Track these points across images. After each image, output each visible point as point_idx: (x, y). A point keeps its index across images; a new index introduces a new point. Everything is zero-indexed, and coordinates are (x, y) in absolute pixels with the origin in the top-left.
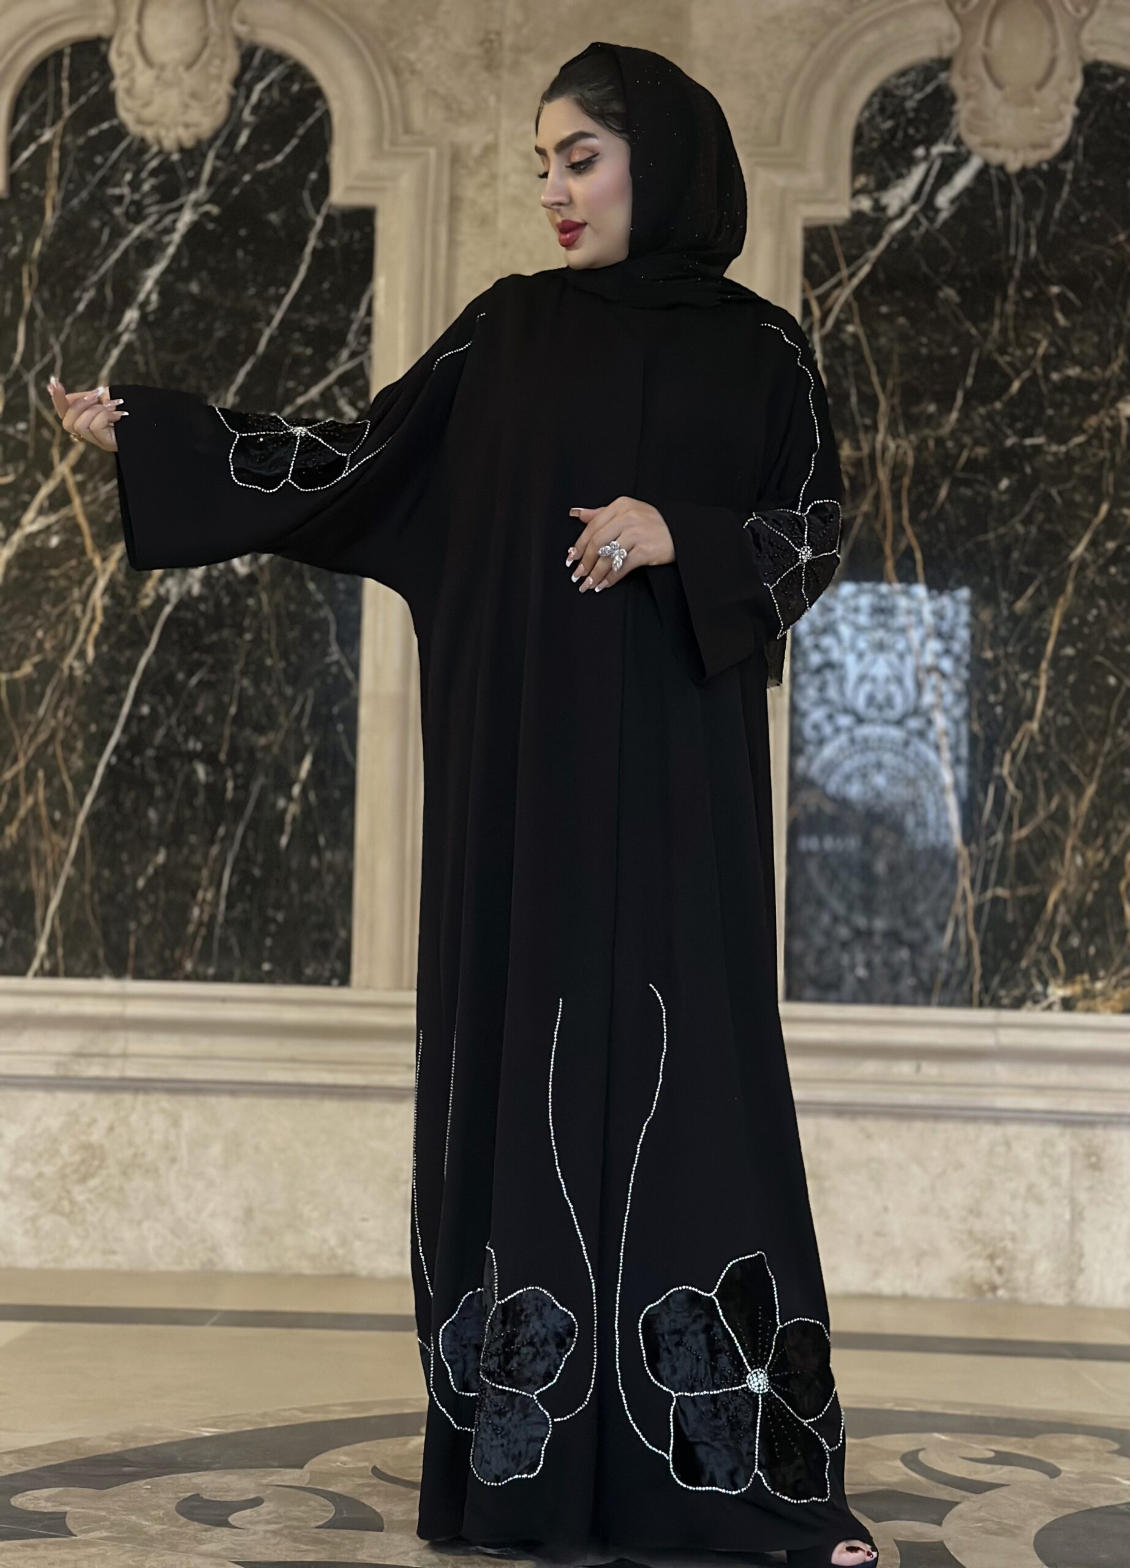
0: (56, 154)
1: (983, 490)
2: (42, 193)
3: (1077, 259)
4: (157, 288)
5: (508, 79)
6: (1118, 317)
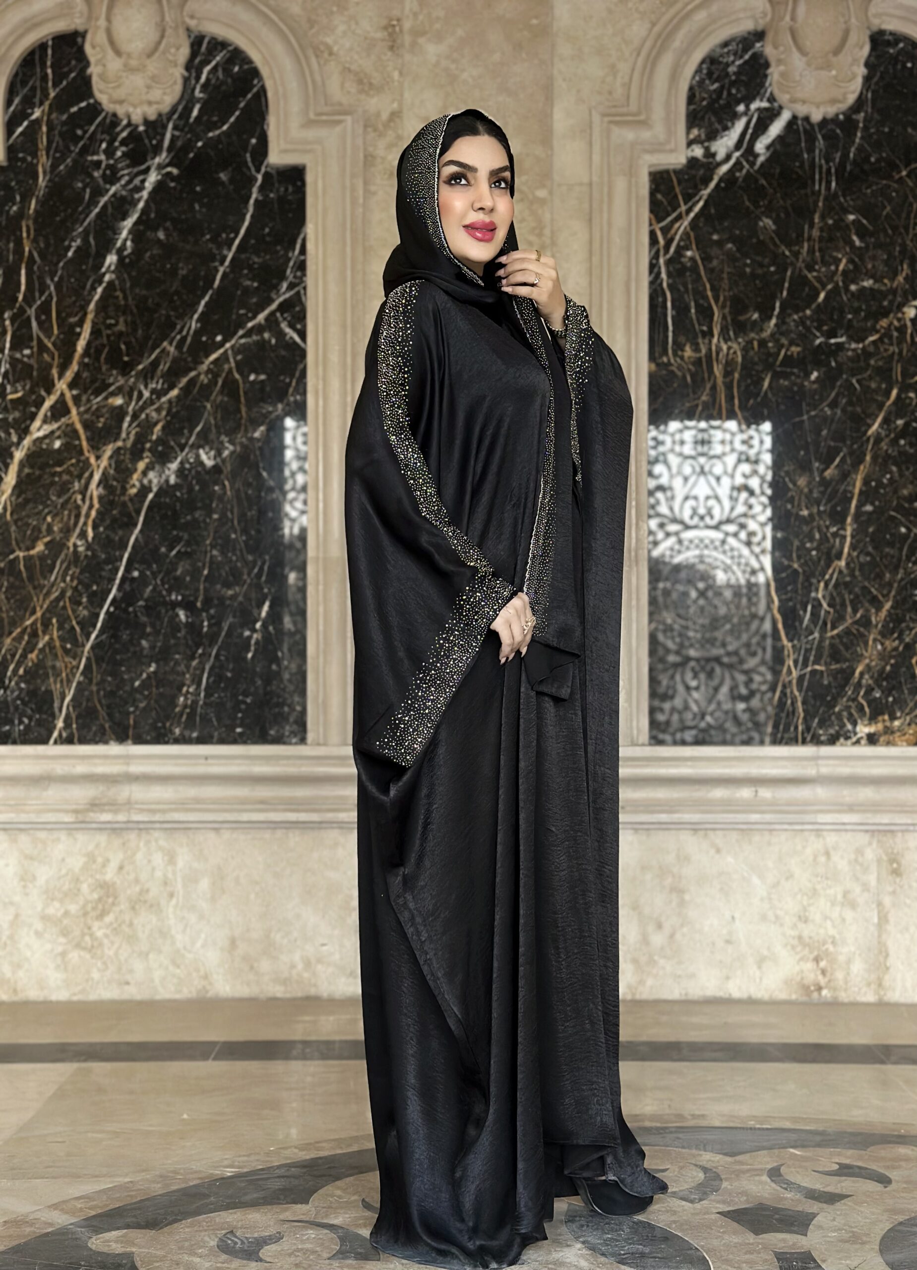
0: (44, 129)
1: (799, 381)
2: (35, 161)
3: (869, 191)
4: (131, 236)
5: (408, 57)
6: (903, 239)
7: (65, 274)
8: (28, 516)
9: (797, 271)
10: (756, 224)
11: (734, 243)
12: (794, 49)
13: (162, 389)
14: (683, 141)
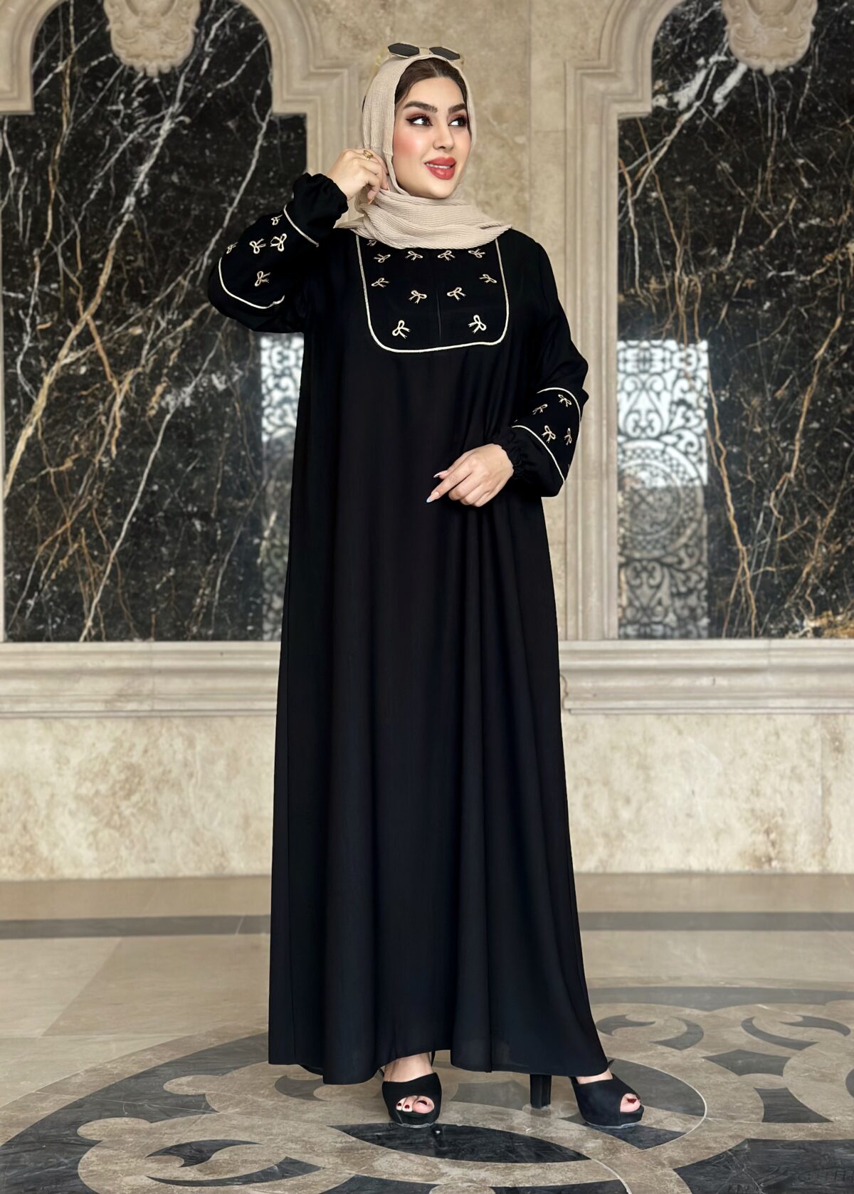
0: (68, 81)
1: (753, 310)
2: (59, 111)
3: (816, 137)
4: (147, 180)
5: (398, 14)
6: (847, 181)
7: (88, 215)
8: (58, 435)
9: (752, 211)
10: (715, 167)
11: (694, 185)
12: (750, 9)
13: (178, 319)
14: (649, 93)
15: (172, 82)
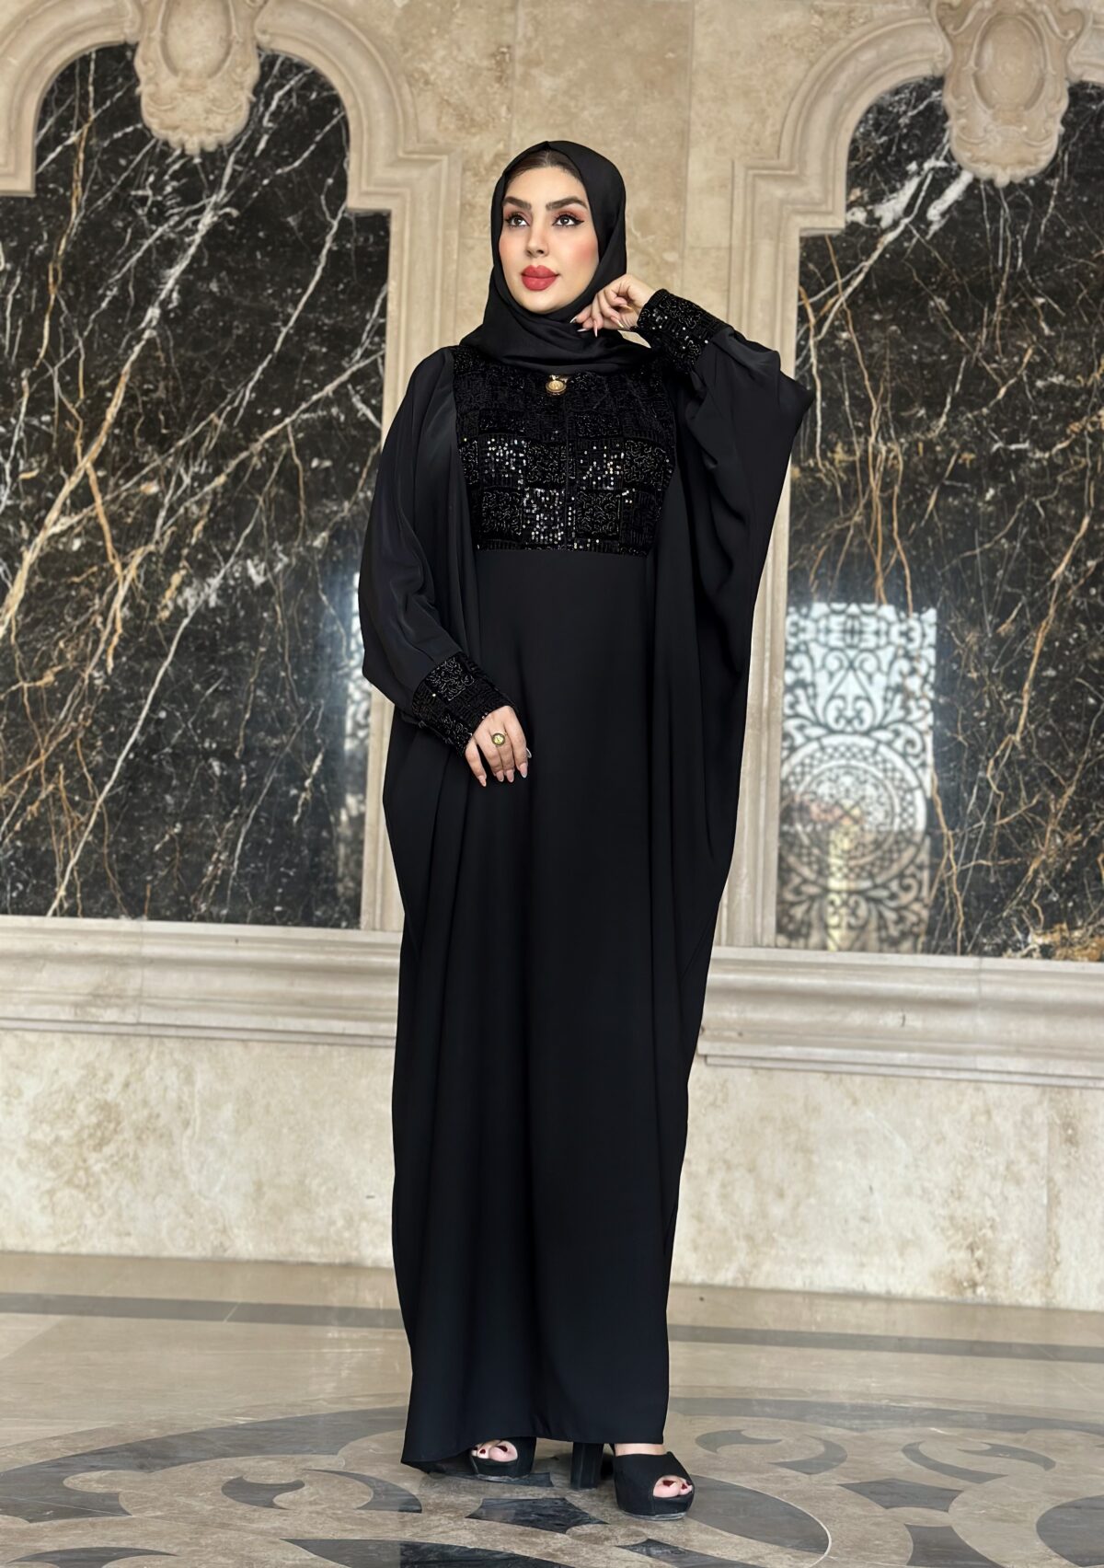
0: (81, 156)
1: (970, 500)
2: (68, 194)
3: (1061, 271)
4: (178, 287)
5: (517, 89)
7: (97, 328)
8: (37, 640)
9: (973, 362)
10: (926, 304)
11: (898, 325)
12: (979, 100)
13: (206, 474)
14: (842, 204)
15: (218, 164)
